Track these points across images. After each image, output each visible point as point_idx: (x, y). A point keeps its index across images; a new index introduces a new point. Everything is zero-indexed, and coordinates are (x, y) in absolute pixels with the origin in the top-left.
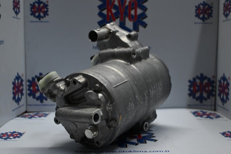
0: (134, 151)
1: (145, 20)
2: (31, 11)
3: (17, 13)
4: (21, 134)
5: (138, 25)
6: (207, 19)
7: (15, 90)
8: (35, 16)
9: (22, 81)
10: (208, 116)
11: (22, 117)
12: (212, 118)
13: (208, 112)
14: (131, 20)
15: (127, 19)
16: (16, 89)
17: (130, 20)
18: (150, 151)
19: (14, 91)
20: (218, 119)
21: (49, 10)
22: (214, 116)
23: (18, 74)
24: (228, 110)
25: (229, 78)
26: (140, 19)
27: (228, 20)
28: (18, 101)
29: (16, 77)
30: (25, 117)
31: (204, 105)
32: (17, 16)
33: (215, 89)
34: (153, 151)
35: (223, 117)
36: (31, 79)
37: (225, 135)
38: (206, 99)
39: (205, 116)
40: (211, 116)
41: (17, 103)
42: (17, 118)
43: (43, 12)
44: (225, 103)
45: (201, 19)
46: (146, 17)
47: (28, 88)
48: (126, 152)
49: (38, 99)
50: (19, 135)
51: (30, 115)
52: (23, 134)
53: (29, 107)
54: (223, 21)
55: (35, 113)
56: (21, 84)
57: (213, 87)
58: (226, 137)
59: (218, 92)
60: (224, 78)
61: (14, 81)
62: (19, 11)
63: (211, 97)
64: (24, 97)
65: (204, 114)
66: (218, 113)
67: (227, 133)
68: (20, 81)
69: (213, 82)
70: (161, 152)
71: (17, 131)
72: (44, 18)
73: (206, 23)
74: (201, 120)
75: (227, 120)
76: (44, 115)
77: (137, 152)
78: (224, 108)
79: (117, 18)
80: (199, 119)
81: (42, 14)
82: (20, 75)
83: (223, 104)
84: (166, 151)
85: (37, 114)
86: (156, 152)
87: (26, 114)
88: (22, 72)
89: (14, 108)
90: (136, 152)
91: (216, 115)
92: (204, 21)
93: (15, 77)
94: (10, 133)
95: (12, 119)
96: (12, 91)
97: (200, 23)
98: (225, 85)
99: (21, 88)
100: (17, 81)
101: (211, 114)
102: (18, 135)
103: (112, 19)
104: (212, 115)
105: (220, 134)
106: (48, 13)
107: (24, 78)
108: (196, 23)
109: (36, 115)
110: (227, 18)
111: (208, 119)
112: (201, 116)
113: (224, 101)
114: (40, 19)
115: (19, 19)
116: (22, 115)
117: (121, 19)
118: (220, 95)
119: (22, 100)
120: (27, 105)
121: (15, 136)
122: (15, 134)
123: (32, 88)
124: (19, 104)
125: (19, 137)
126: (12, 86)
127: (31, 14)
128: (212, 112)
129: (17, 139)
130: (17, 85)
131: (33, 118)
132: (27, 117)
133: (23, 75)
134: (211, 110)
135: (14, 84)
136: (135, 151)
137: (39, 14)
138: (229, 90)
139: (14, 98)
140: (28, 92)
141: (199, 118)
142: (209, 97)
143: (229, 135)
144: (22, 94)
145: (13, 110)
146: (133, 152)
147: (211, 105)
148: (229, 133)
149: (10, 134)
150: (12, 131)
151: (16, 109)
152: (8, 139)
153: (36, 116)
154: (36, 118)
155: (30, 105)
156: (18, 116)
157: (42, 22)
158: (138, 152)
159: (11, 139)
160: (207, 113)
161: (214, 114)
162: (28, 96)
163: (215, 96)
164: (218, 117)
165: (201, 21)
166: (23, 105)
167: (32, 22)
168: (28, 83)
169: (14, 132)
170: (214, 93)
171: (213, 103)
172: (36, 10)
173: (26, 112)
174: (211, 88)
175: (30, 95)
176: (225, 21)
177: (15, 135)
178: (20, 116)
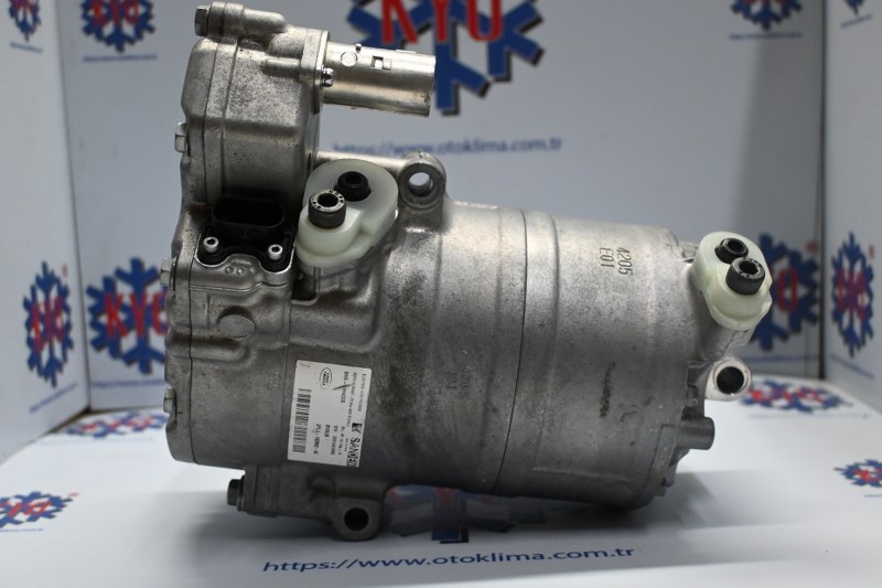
0: (493, 555)
1: (533, 35)
2: (85, 16)
3: (26, 28)
4: (58, 503)
5: (509, 55)
6: (778, 19)
7: (37, 330)
8: (99, 37)
9: (64, 292)
10: (795, 403)
11: (71, 432)
12: (807, 410)
13: (795, 385)
14: (481, 34)
15: (463, 34)
16: (41, 327)
17: (474, 35)
18: (555, 556)
19: (33, 334)
20: (832, 411)
21: (155, 11)
22: (816, 399)
23: (45, 266)
24: (869, 376)
25: (872, 250)
26: (516, 31)
27: (860, 20)
28: (50, 370)
29: (38, 280)
30: (81, 432)
31: (779, 359)
32: (27, 38)
33: (818, 294)
34: (569, 555)
35: (851, 405)
36: (99, 285)
37: (857, 476)
38: (784, 336)
39: (783, 402)
40: (805, 402)
41: (46, 378)
42: (52, 438)
43: (131, 20)
44: (859, 348)
45: (756, 19)
46: (538, 21)
47: (88, 317)
48: (462, 560)
49: (129, 359)
50: (53, 505)
51: (101, 423)
52: (69, 500)
53: (96, 392)
54: (845, 25)
55: (123, 415)
56: (62, 305)
57: (812, 286)
58: (861, 483)
59: (830, 306)
60: (852, 251)
61: (29, 297)
62: (36, 20)
63: (805, 325)
64: (75, 357)
65: (779, 392)
66: (833, 388)
67: (863, 468)
68: (54, 293)
69: (812, 266)
70: (601, 555)
71: (44, 492)
72: (139, 44)
73: (775, 36)
74: (763, 417)
75: (865, 416)
76: (154, 422)
77: (505, 558)
78: (856, 369)
79: (422, 30)
80: (757, 417)
81: (128, 29)
82: (56, 268)
83: (852, 353)
84: (619, 551)
85: (130, 417)
86: (580, 555)
87: (88, 420)
88: (60, 259)
89: (36, 401)
90: (501, 559)
91: (823, 397)
92: (766, 26)
93: (32, 280)
94: (19, 501)
95: (32, 442)
96: (22, 333)
97: (751, 37)
98: (855, 279)
99: (61, 321)
100: (41, 296)
101: (804, 392)
102: (49, 508)
103: (404, 36)
104: (810, 396)
105: (838, 473)
106: (152, 22)
107: (70, 281)
108: (735, 37)
109: (125, 422)
110: (856, 11)
111: (794, 412)
112: (767, 403)
113: (853, 341)
114: (120, 48)
115: (39, 51)
116: (69, 425)
117: (440, 35)
118: (837, 317)
119: (67, 368)
120: (90, 384)
121: (37, 509)
122: (35, 502)
123: (104, 319)
124: (54, 383)
125: (49, 515)
126: (24, 315)
127: (87, 30)
128: (812, 384)
129: (42, 521)
130: (42, 309)
131: (111, 437)
132: (88, 431)
133: (65, 270)
134: (806, 375)
135: (30, 305)
136: (497, 558)
137: (118, 28)
138: (871, 295)
139: (34, 361)
140: (92, 334)
141: (757, 409)
142: (795, 326)
143: (873, 476)
144: (67, 344)
145: (34, 409)
146: (490, 558)
147: (806, 358)
148: (871, 469)
149: (18, 505)
150: (26, 493)
151: (46, 402)
152: (9, 526)
153: (122, 428)
154: (122, 433)
155: (102, 385)
156: (55, 430)
157: (130, 58)
158: (508, 558)
159: (18, 523)
160: (791, 390)
161: (817, 394)
162: (91, 350)
163: (818, 320)
164: (833, 402)
165: (756, 28)
166: (72, 387)
167: (89, 59)
168: (89, 301)
169: (35, 495)
170: (816, 309)
171: (815, 350)
172: (104, 11)
173: (87, 411)
174: (802, 291)
175: (98, 344)
176: (851, 23)
177: (37, 505)
178: (65, 429)
